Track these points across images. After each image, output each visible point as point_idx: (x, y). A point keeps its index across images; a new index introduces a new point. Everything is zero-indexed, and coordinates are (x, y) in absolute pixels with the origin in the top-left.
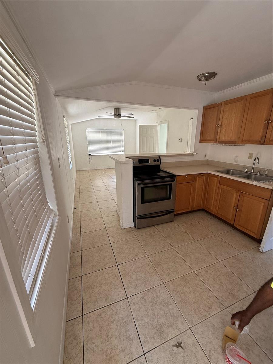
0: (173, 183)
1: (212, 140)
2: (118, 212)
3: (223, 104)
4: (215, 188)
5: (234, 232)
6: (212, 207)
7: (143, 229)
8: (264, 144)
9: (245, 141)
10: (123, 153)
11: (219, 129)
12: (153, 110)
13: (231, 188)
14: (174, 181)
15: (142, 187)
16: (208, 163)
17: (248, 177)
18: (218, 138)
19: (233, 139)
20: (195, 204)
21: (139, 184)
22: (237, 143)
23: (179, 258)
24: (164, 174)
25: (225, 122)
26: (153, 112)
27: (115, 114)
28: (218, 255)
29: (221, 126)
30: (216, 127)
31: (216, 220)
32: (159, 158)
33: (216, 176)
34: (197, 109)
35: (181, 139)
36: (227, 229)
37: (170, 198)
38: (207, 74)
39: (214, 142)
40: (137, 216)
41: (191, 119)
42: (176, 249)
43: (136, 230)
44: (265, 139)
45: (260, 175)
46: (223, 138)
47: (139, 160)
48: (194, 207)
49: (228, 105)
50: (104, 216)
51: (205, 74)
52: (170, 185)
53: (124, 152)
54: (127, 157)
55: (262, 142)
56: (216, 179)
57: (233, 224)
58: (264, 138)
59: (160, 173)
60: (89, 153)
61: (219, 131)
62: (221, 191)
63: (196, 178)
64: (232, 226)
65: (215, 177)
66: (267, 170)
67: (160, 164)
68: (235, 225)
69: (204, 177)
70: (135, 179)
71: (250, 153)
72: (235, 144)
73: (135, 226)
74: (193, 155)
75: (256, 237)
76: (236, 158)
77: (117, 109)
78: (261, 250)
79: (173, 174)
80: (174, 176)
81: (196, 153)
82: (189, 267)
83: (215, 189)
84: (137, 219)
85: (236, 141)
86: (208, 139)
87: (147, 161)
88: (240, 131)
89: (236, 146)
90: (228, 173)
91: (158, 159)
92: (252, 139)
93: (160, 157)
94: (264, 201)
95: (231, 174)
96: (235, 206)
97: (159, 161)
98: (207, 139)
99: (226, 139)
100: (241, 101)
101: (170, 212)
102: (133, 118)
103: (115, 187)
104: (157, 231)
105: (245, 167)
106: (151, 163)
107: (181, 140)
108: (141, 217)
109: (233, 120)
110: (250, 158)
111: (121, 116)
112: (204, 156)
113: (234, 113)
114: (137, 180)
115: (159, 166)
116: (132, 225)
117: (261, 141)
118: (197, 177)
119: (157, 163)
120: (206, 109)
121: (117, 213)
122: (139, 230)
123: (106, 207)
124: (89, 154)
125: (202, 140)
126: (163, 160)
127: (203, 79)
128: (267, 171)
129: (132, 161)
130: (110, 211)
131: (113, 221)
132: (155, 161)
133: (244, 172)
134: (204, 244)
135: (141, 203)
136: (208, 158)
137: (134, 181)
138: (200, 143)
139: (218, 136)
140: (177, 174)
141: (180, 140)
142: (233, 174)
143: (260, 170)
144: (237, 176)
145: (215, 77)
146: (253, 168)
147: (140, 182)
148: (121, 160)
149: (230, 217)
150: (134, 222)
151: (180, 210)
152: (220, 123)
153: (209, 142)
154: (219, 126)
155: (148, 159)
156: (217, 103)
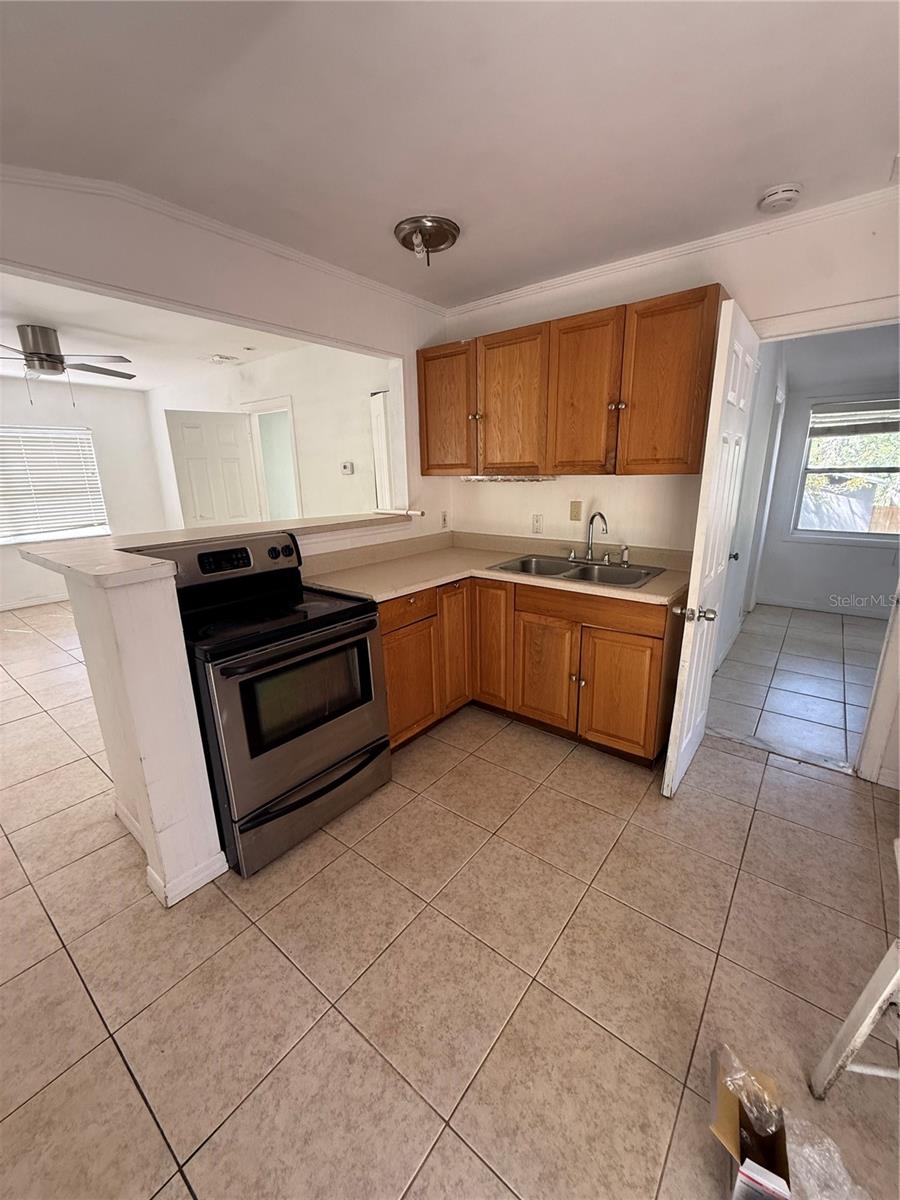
0: (368, 636)
1: (462, 466)
2: (127, 824)
3: (481, 347)
4: (503, 623)
5: (580, 753)
6: (502, 690)
7: (278, 865)
8: (615, 473)
9: (563, 464)
10: (105, 530)
11: (480, 427)
12: (223, 354)
13: (551, 619)
14: (371, 625)
15: (241, 684)
16: (454, 543)
17: (584, 575)
18: (481, 458)
19: (527, 459)
20: (448, 693)
21: (226, 673)
22: (541, 471)
23: (463, 945)
24: (325, 605)
25: (495, 406)
26: (220, 363)
27: (25, 352)
28: (575, 865)
29: (485, 416)
30: (468, 421)
31: (520, 728)
32: (289, 542)
33: (501, 585)
34: (397, 355)
35: (348, 465)
36: (559, 749)
37: (366, 696)
38: (429, 224)
39: (468, 470)
40: (239, 821)
41: (375, 394)
42: (440, 904)
43: (245, 885)
44: (616, 458)
45: (611, 564)
46: (497, 458)
47: (203, 558)
48: (448, 700)
49: (496, 350)
50: (44, 867)
51: (424, 220)
52: (362, 646)
53: (107, 527)
54: (138, 551)
55: (609, 467)
56: (502, 593)
57: (574, 730)
58: (613, 454)
59: (302, 602)
61: (481, 436)
62: (524, 629)
63: (441, 599)
64: (575, 738)
65: (498, 588)
66: (627, 548)
67: (300, 563)
68: (580, 732)
69: (462, 593)
70: (199, 654)
71: (572, 502)
72: (536, 477)
73: (235, 867)
74: (408, 518)
75: (643, 755)
76: (537, 519)
77: (33, 331)
78: (666, 793)
79: (365, 600)
80: (369, 606)
81: (419, 513)
82: (512, 971)
83: (503, 629)
84: (241, 832)
85: (537, 467)
86: (450, 460)
87: (242, 558)
88: (544, 435)
89: (538, 481)
90: (524, 568)
91: (287, 545)
92: (581, 459)
93: (292, 537)
94: (649, 642)
95: (533, 571)
96: (574, 672)
97: (290, 554)
98: (447, 462)
99: (506, 461)
100: (535, 339)
101: (374, 750)
102: (130, 377)
103: (86, 689)
104: (342, 849)
105: (568, 547)
106: (259, 563)
107: (349, 468)
108: (260, 817)
109: (519, 398)
110: (575, 516)
111: (62, 362)
112: (441, 520)
113: (520, 377)
114: (214, 656)
115: (294, 573)
116: (219, 864)
117: (605, 465)
118: (444, 596)
119: (283, 563)
120: (427, 360)
121: (124, 827)
122: (259, 882)
123: (45, 813)
125: (428, 468)
126: (308, 547)
127: (417, 240)
128: (626, 551)
129: (168, 568)
130: (76, 828)
131: (107, 879)
132: (274, 553)
133: (567, 559)
134: (523, 837)
135: (249, 756)
136: (451, 527)
137: (199, 663)
138: (423, 475)
139: (481, 451)
140: (378, 598)
141: (345, 467)
142: (541, 572)
143: (608, 550)
144: (561, 576)
145: (455, 239)
146: (589, 547)
147: (228, 662)
148: (99, 570)
149: (561, 708)
150: (223, 847)
151: (408, 728)
152: (480, 406)
153: (453, 471)
154: (477, 418)
155: (246, 550)
156: (459, 342)
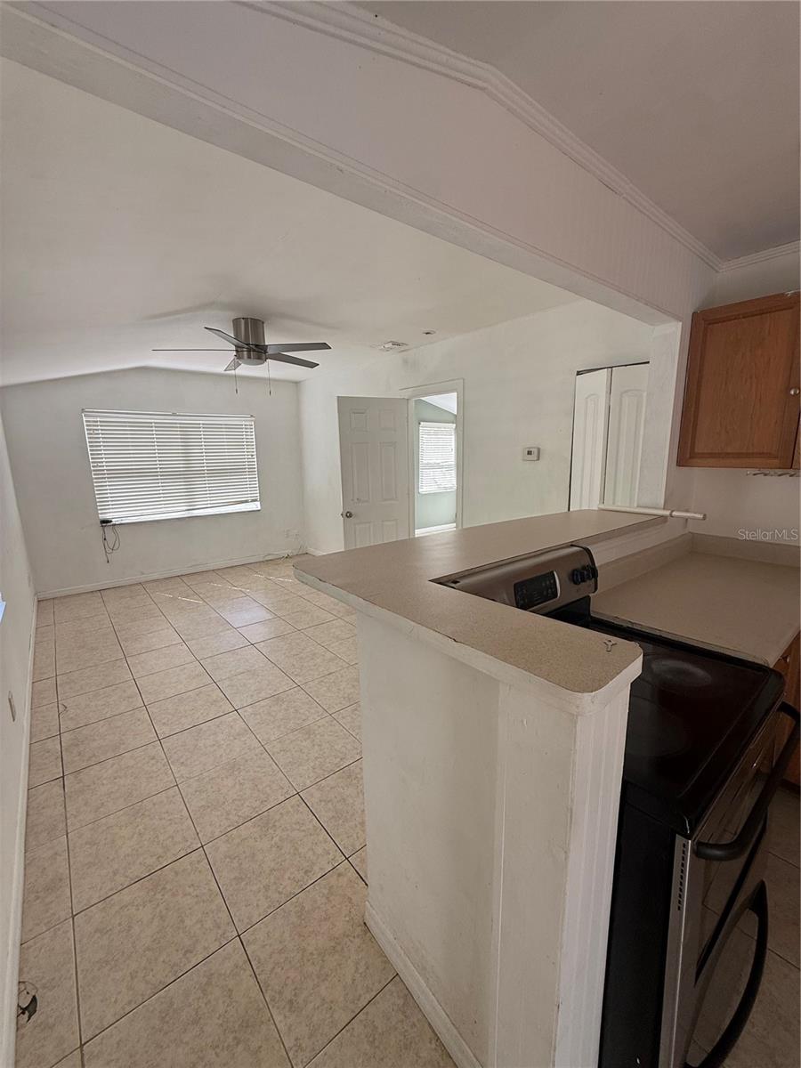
10: (256, 505)
32: (587, 560)
34: (678, 318)
35: (535, 451)
39: (776, 462)
47: (518, 589)
53: (258, 503)
60: (102, 517)
67: (596, 589)
77: (246, 324)
87: (550, 586)
91: (587, 564)
93: (589, 553)
107: (536, 454)
111: (266, 352)
119: (584, 590)
124: (105, 522)
125: (693, 455)
132: (576, 577)
138: (679, 466)
141: (529, 453)
153: (742, 461)
155: (553, 575)
